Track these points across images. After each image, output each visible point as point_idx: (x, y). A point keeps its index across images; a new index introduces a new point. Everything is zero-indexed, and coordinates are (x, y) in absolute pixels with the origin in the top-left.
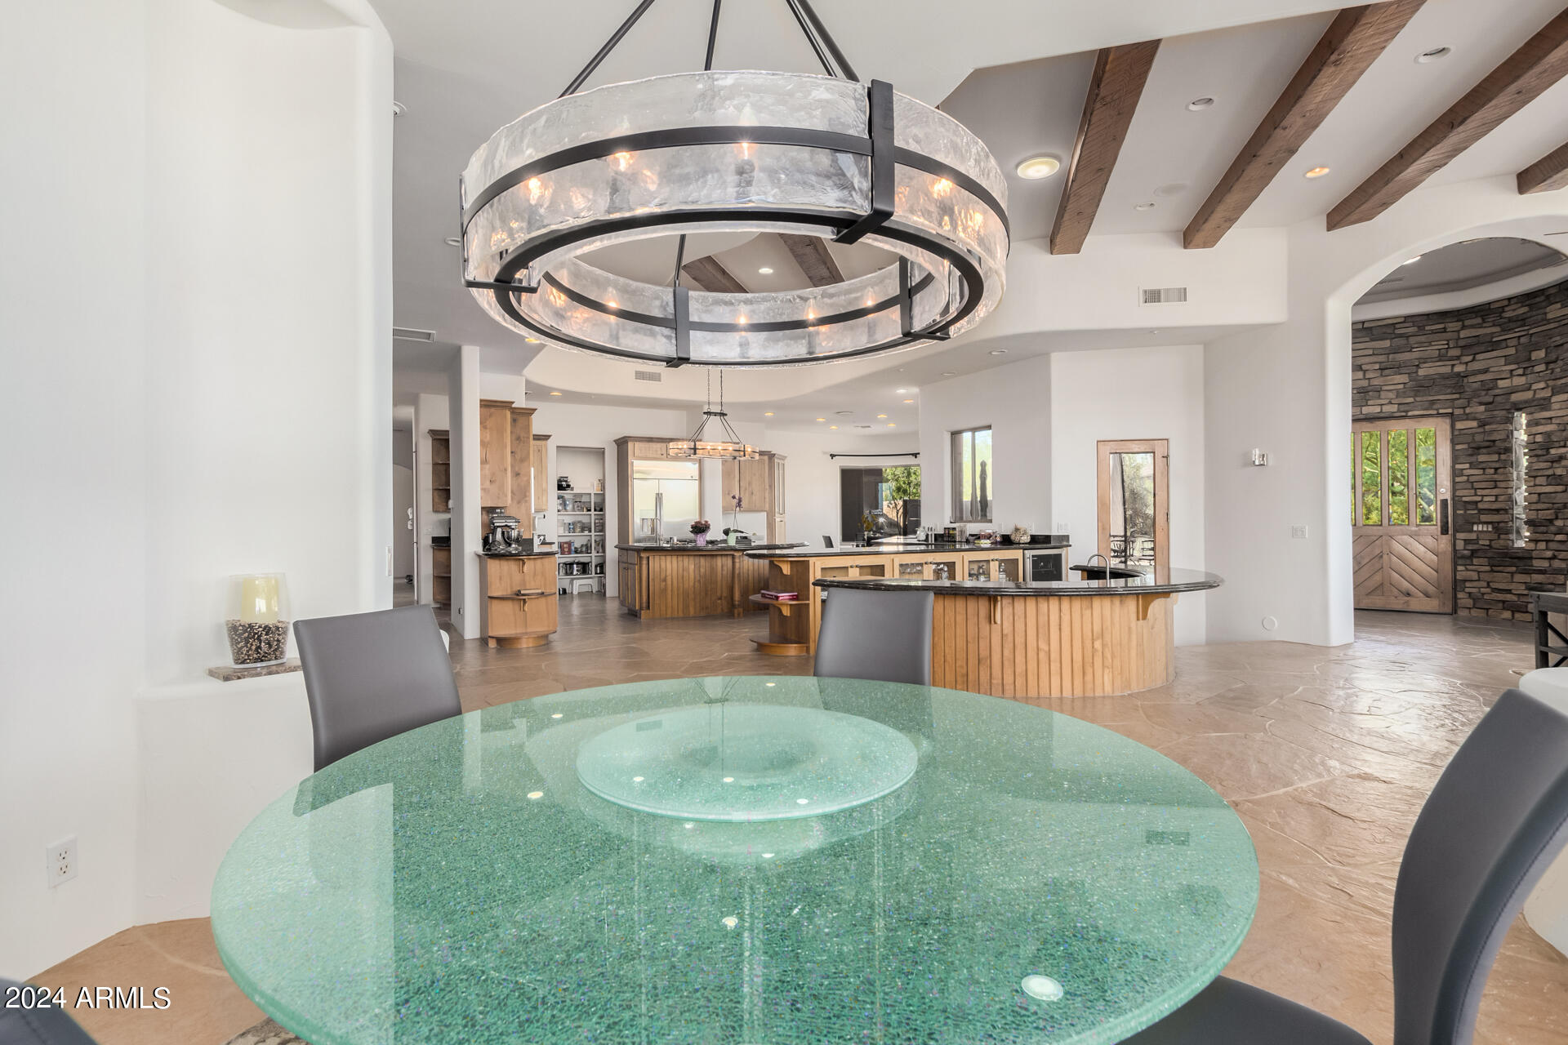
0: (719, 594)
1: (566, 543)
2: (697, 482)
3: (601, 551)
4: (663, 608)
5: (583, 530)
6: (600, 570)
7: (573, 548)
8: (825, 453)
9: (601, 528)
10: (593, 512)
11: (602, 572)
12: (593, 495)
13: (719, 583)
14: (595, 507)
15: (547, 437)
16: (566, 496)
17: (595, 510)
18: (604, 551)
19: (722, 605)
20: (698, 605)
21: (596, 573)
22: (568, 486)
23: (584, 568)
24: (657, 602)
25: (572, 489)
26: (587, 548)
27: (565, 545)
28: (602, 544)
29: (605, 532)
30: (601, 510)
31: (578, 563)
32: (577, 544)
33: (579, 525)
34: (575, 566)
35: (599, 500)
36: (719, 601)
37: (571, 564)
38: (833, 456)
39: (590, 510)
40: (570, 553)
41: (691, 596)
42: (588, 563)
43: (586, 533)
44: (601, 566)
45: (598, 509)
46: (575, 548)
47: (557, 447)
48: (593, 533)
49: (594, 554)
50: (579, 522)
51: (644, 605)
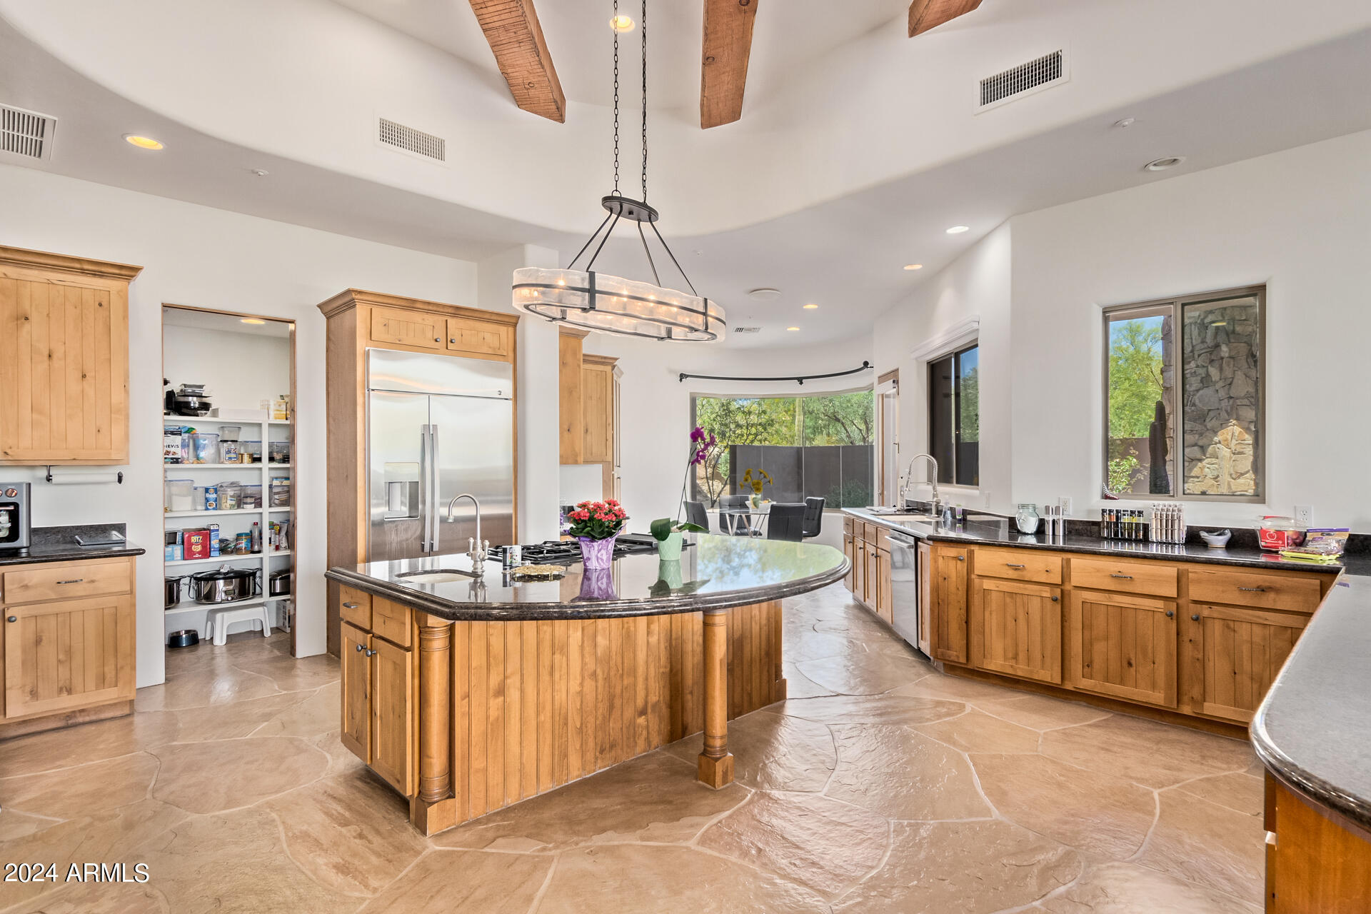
0: (640, 702)
1: (199, 531)
2: (511, 403)
3: (284, 544)
4: (495, 778)
5: (240, 502)
6: (282, 586)
7: (215, 543)
8: (671, 371)
9: (284, 497)
10: (265, 464)
11: (288, 588)
12: (265, 428)
13: (641, 670)
14: (270, 453)
15: (127, 272)
16: (199, 429)
17: (271, 459)
18: (291, 545)
19: (647, 727)
20: (591, 744)
21: (272, 594)
22: (205, 406)
23: (244, 584)
24: (477, 764)
25: (215, 413)
26: (252, 542)
27: (194, 539)
28: (287, 530)
29: (294, 505)
30: (286, 459)
31: (227, 577)
32: (228, 533)
33: (230, 492)
34: (221, 584)
35: (280, 437)
36: (641, 720)
37: (212, 578)
38: (682, 376)
39: (259, 460)
40: (206, 553)
41: (574, 721)
42: (254, 574)
43: (249, 508)
44: (285, 578)
45: (277, 456)
46: (221, 541)
47: (164, 306)
48: (265, 508)
49: (268, 552)
50: (233, 484)
51: (436, 787)
